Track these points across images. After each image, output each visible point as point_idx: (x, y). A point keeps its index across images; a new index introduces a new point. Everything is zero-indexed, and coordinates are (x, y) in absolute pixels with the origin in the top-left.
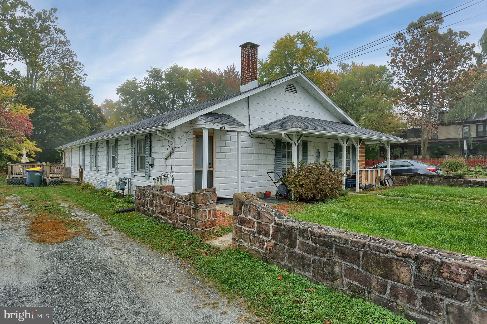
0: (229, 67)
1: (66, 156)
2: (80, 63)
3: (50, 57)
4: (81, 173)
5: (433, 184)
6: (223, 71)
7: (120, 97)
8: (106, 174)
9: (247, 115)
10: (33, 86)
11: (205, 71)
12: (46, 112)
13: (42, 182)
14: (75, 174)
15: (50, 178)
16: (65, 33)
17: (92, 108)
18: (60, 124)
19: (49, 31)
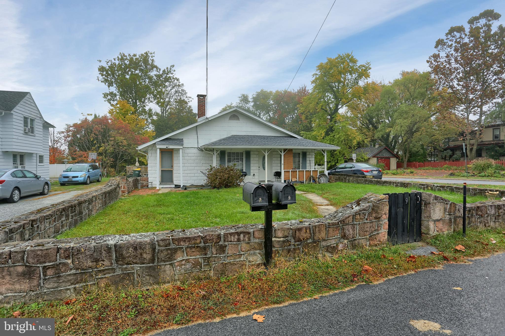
9: (197, 138)
10: (164, 115)
16: (179, 80)
19: (171, 80)
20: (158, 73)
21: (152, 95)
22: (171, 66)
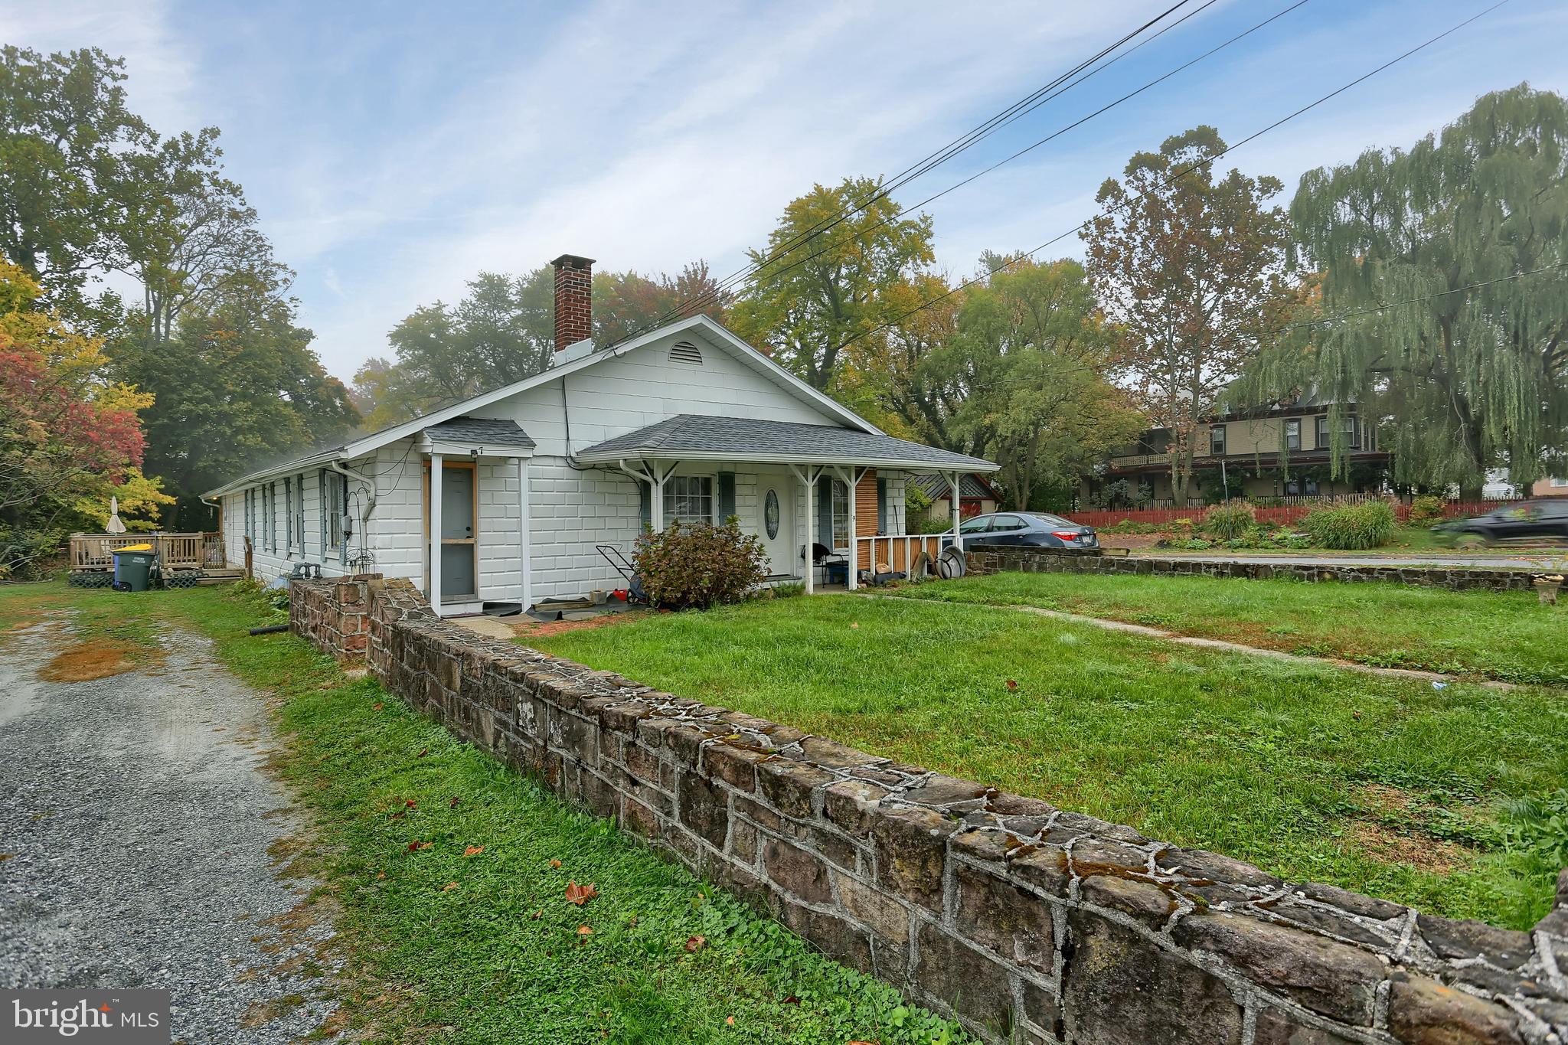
0: (691, 269)
1: (224, 515)
2: (285, 267)
3: (205, 254)
4: (249, 555)
5: (1046, 569)
6: (675, 281)
7: (398, 353)
8: (285, 556)
9: (564, 421)
10: (163, 330)
11: (631, 279)
12: (190, 400)
13: (152, 581)
14: (236, 558)
15: (171, 570)
16: (241, 192)
17: (321, 385)
18: (228, 432)
19: (200, 186)
20: (141, 151)
21: (117, 240)
22: (205, 131)
